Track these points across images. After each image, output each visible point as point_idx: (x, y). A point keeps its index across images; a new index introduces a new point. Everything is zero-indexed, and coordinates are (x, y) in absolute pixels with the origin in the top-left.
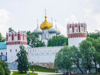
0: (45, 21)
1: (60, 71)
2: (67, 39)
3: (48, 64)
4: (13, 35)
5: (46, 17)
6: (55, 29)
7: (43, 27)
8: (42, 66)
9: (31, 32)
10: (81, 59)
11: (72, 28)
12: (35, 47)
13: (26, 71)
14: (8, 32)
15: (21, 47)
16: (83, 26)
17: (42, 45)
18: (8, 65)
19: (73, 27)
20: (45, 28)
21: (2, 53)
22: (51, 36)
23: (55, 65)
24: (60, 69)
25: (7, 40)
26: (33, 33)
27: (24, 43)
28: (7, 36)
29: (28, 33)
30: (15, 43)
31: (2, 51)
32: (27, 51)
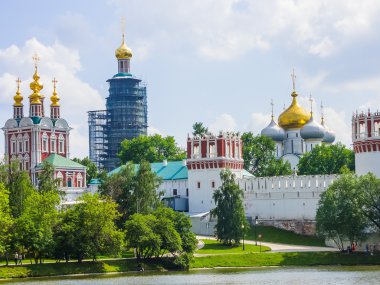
0: (292, 106)
1: (330, 242)
2: (352, 156)
3: (298, 223)
4: (204, 144)
5: (294, 95)
6: (320, 126)
7: (286, 121)
8: (282, 227)
9: (254, 136)
11: (365, 125)
12: (264, 175)
13: (237, 241)
14: (192, 136)
15: (224, 177)
17: (283, 171)
18: (191, 223)
19: (369, 123)
20: (290, 123)
21: (175, 192)
22: (307, 148)
23: (318, 225)
24: (332, 236)
25: (189, 157)
26: (260, 140)
27: (234, 165)
28: (189, 144)
29: (247, 139)
30: (211, 165)
31: (176, 186)
32: (241, 187)
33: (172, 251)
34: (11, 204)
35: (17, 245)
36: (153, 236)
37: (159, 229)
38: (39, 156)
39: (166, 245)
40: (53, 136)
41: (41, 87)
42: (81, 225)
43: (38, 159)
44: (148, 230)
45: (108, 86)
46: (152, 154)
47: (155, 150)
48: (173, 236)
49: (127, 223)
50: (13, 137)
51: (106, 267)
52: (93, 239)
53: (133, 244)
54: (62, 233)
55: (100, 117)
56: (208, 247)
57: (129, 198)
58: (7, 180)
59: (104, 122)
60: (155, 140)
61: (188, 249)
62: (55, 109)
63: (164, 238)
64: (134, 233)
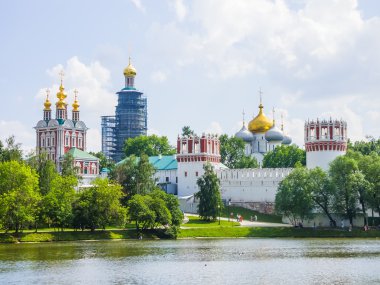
0: (259, 116)
1: (286, 219)
2: (305, 154)
3: (262, 205)
4: (190, 142)
5: (261, 107)
6: (280, 131)
7: (254, 127)
8: (249, 207)
9: (229, 137)
10: (333, 197)
11: (314, 130)
12: (236, 168)
13: (214, 217)
14: (181, 137)
15: (206, 168)
16: (340, 126)
17: (251, 165)
18: (179, 203)
19: (318, 129)
20: (258, 129)
21: (167, 179)
22: (270, 148)
23: (276, 207)
24: (287, 215)
25: (179, 152)
26: (233, 140)
27: (213, 159)
28: (179, 143)
29: (223, 139)
30: (196, 159)
31: (168, 174)
32: (219, 176)
33: (164, 224)
34: (39, 185)
35: (44, 216)
36: (149, 212)
37: (154, 207)
38: (63, 149)
39: (159, 219)
40: (74, 134)
41: (66, 96)
42: (94, 202)
43: (62, 152)
44: (145, 207)
45: (117, 97)
46: (149, 150)
47: (152, 147)
48: (165, 212)
49: (130, 202)
50: (43, 135)
51: (113, 235)
52: (103, 213)
53: (134, 218)
54: (79, 208)
55: (111, 121)
56: (192, 221)
57: (131, 182)
58: (38, 167)
59: (114, 125)
60: (153, 139)
61: (176, 222)
62: (76, 114)
63: (158, 214)
64: (134, 210)
